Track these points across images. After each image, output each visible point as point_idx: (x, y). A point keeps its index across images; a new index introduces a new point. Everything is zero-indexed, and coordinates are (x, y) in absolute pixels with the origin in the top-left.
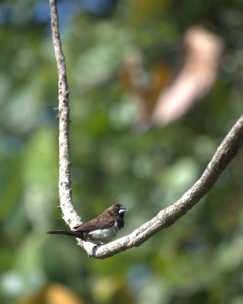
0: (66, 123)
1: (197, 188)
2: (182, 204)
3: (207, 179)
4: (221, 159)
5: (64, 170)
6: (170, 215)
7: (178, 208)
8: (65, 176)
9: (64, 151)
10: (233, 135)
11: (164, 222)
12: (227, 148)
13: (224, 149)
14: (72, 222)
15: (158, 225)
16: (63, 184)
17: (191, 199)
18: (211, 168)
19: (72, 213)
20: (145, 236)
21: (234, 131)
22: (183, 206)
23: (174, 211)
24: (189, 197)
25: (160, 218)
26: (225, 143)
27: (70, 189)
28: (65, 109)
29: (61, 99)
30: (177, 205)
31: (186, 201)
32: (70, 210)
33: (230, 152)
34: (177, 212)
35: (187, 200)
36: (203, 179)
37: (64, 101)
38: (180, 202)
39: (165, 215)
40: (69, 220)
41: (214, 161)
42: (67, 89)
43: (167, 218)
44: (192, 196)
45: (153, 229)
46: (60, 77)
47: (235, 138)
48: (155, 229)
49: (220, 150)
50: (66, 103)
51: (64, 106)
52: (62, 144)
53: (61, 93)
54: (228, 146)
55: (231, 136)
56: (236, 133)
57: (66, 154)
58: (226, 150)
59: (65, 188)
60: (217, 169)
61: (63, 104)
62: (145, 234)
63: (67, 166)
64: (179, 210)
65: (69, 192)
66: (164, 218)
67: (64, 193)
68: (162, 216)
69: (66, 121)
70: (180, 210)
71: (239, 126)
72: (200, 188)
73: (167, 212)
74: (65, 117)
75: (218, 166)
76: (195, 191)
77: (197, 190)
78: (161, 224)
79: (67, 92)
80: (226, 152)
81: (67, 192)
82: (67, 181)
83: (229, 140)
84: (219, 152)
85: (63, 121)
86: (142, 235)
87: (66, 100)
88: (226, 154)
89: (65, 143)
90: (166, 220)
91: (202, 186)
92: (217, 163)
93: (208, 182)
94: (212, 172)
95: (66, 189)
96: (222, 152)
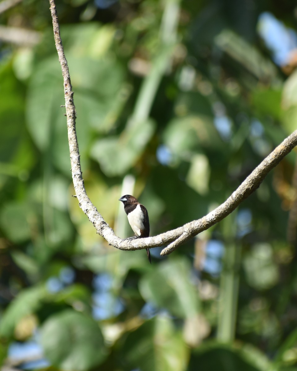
0: (73, 120)
1: (221, 211)
2: (207, 222)
3: (231, 205)
4: (245, 192)
5: (76, 163)
6: (195, 229)
7: (203, 225)
8: (77, 168)
9: (73, 145)
10: (257, 175)
11: (190, 234)
12: (251, 185)
13: (248, 185)
14: (89, 211)
15: (185, 236)
16: (76, 175)
17: (215, 219)
18: (235, 198)
19: (88, 204)
20: (174, 246)
21: (258, 172)
22: (208, 223)
23: (200, 226)
24: (213, 217)
25: (186, 231)
26: (249, 180)
27: (83, 180)
28: (71, 107)
29: (67, 98)
30: (203, 222)
31: (210, 220)
32: (86, 200)
33: (253, 188)
34: (202, 227)
35: (212, 219)
36: (227, 205)
37: (70, 101)
38: (205, 220)
39: (191, 229)
40: (87, 210)
41: (238, 193)
42: (71, 90)
43: (192, 231)
44: (216, 216)
45: (181, 241)
46: (65, 79)
47: (258, 177)
48: (182, 240)
49: (245, 185)
50: (72, 102)
51: (70, 105)
52: (71, 139)
53: (67, 93)
54: (252, 183)
55: (255, 175)
56: (260, 174)
57: (75, 148)
58: (250, 186)
59: (78, 180)
60: (241, 198)
61: (70, 103)
62: (175, 245)
63: (77, 159)
64: (203, 226)
65: (82, 183)
66: (189, 231)
67: (78, 184)
68: (188, 229)
69: (73, 118)
70: (205, 226)
71: (262, 168)
72: (225, 211)
73: (193, 226)
74: (72, 115)
75: (242, 197)
76: (220, 213)
77: (221, 212)
78: (187, 236)
79: (72, 93)
80: (250, 187)
81: (81, 183)
82: (80, 173)
83: (253, 178)
84: (243, 187)
85: (70, 118)
86: (173, 246)
87: (72, 100)
88: (250, 189)
89: (74, 138)
90: (191, 233)
91: (226, 210)
92: (241, 195)
93: (232, 207)
94: (236, 200)
95: (80, 181)
96: (246, 187)
